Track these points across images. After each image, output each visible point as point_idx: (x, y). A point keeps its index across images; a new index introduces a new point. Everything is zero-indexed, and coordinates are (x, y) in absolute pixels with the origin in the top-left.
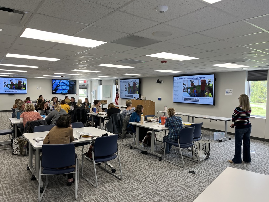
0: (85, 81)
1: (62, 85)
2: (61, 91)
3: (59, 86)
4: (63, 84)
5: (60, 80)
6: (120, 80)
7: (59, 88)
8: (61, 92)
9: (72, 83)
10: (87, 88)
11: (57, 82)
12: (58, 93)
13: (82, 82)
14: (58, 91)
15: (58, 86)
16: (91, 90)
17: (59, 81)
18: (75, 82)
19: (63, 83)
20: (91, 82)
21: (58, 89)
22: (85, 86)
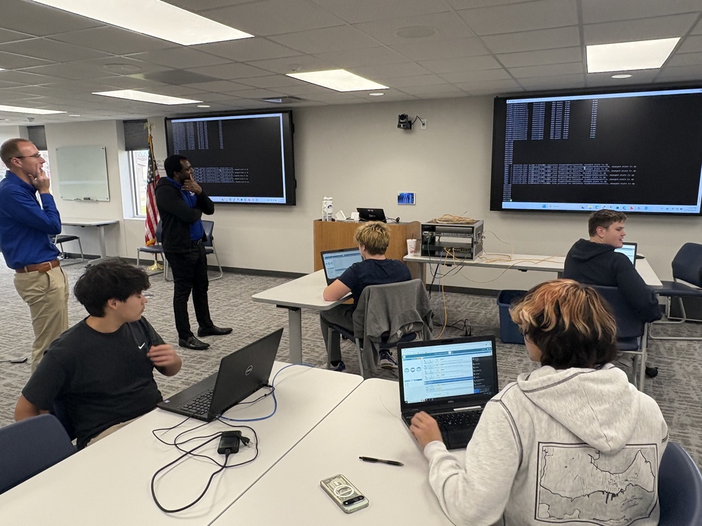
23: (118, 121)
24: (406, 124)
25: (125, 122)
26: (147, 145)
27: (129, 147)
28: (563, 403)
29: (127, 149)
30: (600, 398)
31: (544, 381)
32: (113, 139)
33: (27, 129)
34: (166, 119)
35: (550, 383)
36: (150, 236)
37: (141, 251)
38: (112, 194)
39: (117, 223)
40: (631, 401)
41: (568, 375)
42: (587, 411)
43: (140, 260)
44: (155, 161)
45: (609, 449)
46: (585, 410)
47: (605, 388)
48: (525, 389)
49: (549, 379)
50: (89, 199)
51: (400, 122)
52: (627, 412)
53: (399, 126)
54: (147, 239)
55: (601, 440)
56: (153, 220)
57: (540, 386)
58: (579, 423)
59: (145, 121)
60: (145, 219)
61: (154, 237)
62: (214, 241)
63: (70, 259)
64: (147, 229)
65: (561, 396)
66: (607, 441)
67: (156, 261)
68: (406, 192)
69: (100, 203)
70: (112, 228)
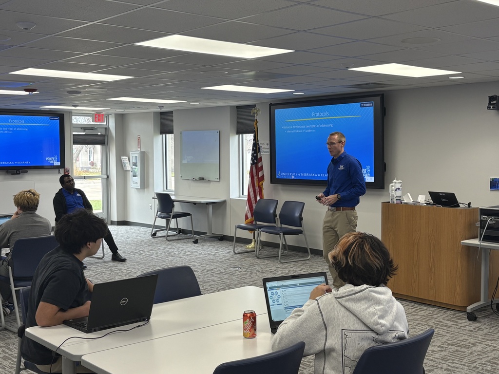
0: (98, 116)
10: (103, 144)
13: (88, 121)
16: (122, 151)
20: (121, 117)
22: (97, 135)
23: (231, 107)
25: (238, 107)
26: (253, 130)
27: (240, 131)
28: (359, 304)
29: (238, 133)
30: (378, 302)
31: (350, 291)
32: (226, 123)
33: (160, 115)
34: (271, 105)
35: (352, 292)
36: (249, 215)
37: (238, 228)
38: (222, 175)
39: (224, 202)
40: (393, 305)
41: (363, 288)
42: (372, 309)
43: (236, 237)
44: (258, 144)
45: (382, 331)
46: (371, 309)
47: (382, 297)
48: (338, 296)
49: (352, 290)
50: (203, 179)
51: (490, 103)
52: (391, 311)
53: (489, 108)
54: (247, 218)
55: (379, 326)
56: (253, 199)
57: (347, 294)
58: (367, 316)
59: (254, 106)
60: (246, 199)
61: (252, 217)
62: (303, 222)
63: (183, 235)
64: (247, 208)
65: (358, 300)
66: (381, 327)
67: (253, 240)
69: (212, 184)
70: (219, 206)
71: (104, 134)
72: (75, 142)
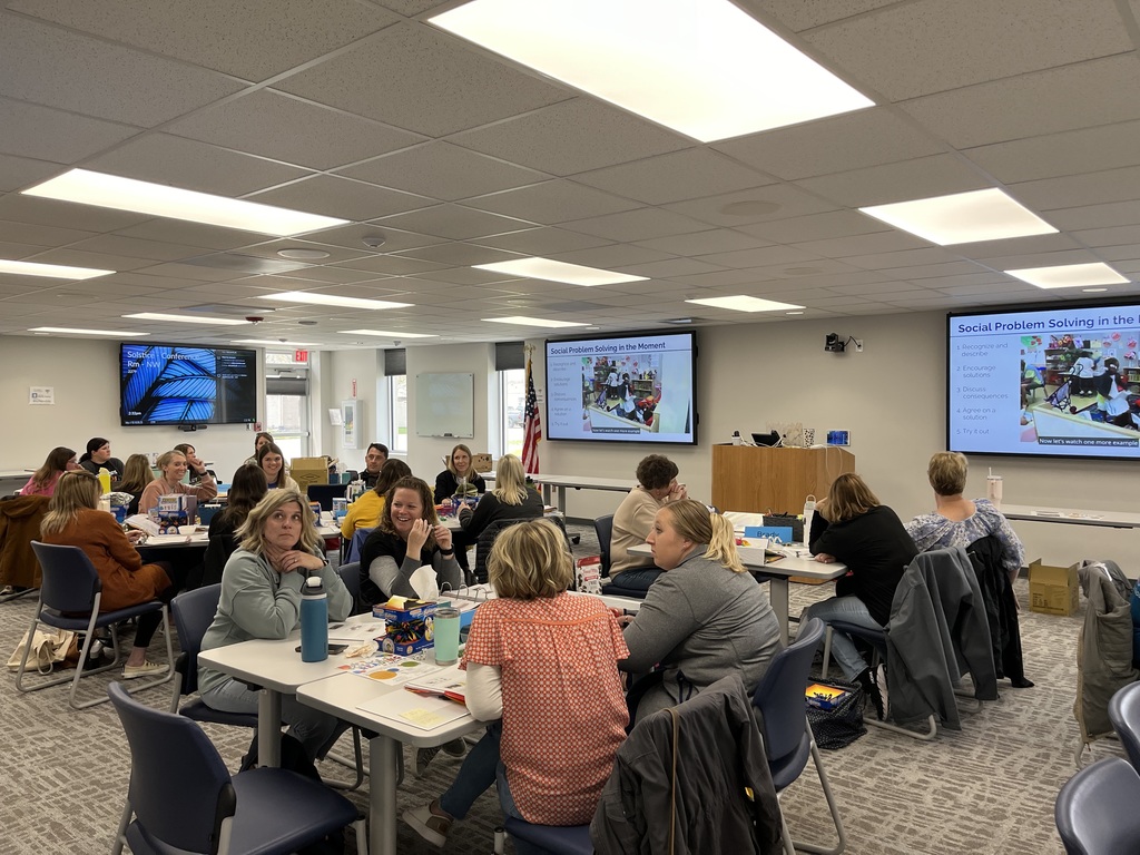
0: (301, 355)
1: (184, 377)
2: (177, 411)
3: (169, 380)
4: (188, 370)
5: (174, 345)
6: (547, 341)
7: (166, 391)
8: (175, 417)
9: (234, 365)
10: (302, 392)
11: (155, 361)
12: (159, 423)
13: (286, 360)
14: (162, 413)
15: (163, 383)
16: (329, 402)
17: (166, 353)
18: (249, 358)
19: (190, 363)
20: (328, 356)
21: (162, 398)
22: (295, 379)
23: (491, 343)
24: (836, 345)
25: (499, 344)
27: (500, 367)
29: (497, 369)
33: (386, 353)
38: (475, 429)
50: (450, 435)
51: (828, 344)
53: (827, 349)
59: (521, 343)
68: (838, 429)
71: (304, 377)
72: (269, 392)
